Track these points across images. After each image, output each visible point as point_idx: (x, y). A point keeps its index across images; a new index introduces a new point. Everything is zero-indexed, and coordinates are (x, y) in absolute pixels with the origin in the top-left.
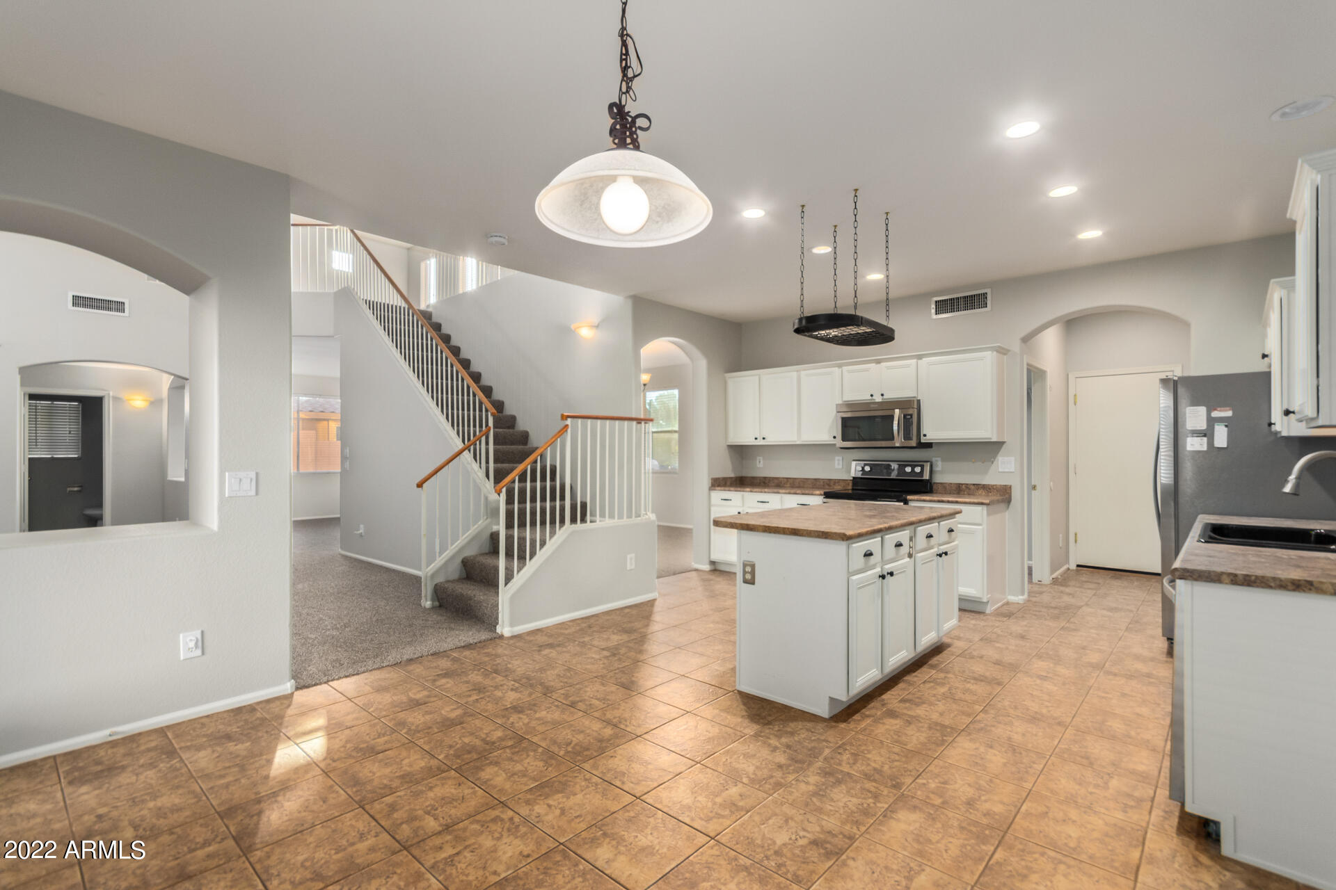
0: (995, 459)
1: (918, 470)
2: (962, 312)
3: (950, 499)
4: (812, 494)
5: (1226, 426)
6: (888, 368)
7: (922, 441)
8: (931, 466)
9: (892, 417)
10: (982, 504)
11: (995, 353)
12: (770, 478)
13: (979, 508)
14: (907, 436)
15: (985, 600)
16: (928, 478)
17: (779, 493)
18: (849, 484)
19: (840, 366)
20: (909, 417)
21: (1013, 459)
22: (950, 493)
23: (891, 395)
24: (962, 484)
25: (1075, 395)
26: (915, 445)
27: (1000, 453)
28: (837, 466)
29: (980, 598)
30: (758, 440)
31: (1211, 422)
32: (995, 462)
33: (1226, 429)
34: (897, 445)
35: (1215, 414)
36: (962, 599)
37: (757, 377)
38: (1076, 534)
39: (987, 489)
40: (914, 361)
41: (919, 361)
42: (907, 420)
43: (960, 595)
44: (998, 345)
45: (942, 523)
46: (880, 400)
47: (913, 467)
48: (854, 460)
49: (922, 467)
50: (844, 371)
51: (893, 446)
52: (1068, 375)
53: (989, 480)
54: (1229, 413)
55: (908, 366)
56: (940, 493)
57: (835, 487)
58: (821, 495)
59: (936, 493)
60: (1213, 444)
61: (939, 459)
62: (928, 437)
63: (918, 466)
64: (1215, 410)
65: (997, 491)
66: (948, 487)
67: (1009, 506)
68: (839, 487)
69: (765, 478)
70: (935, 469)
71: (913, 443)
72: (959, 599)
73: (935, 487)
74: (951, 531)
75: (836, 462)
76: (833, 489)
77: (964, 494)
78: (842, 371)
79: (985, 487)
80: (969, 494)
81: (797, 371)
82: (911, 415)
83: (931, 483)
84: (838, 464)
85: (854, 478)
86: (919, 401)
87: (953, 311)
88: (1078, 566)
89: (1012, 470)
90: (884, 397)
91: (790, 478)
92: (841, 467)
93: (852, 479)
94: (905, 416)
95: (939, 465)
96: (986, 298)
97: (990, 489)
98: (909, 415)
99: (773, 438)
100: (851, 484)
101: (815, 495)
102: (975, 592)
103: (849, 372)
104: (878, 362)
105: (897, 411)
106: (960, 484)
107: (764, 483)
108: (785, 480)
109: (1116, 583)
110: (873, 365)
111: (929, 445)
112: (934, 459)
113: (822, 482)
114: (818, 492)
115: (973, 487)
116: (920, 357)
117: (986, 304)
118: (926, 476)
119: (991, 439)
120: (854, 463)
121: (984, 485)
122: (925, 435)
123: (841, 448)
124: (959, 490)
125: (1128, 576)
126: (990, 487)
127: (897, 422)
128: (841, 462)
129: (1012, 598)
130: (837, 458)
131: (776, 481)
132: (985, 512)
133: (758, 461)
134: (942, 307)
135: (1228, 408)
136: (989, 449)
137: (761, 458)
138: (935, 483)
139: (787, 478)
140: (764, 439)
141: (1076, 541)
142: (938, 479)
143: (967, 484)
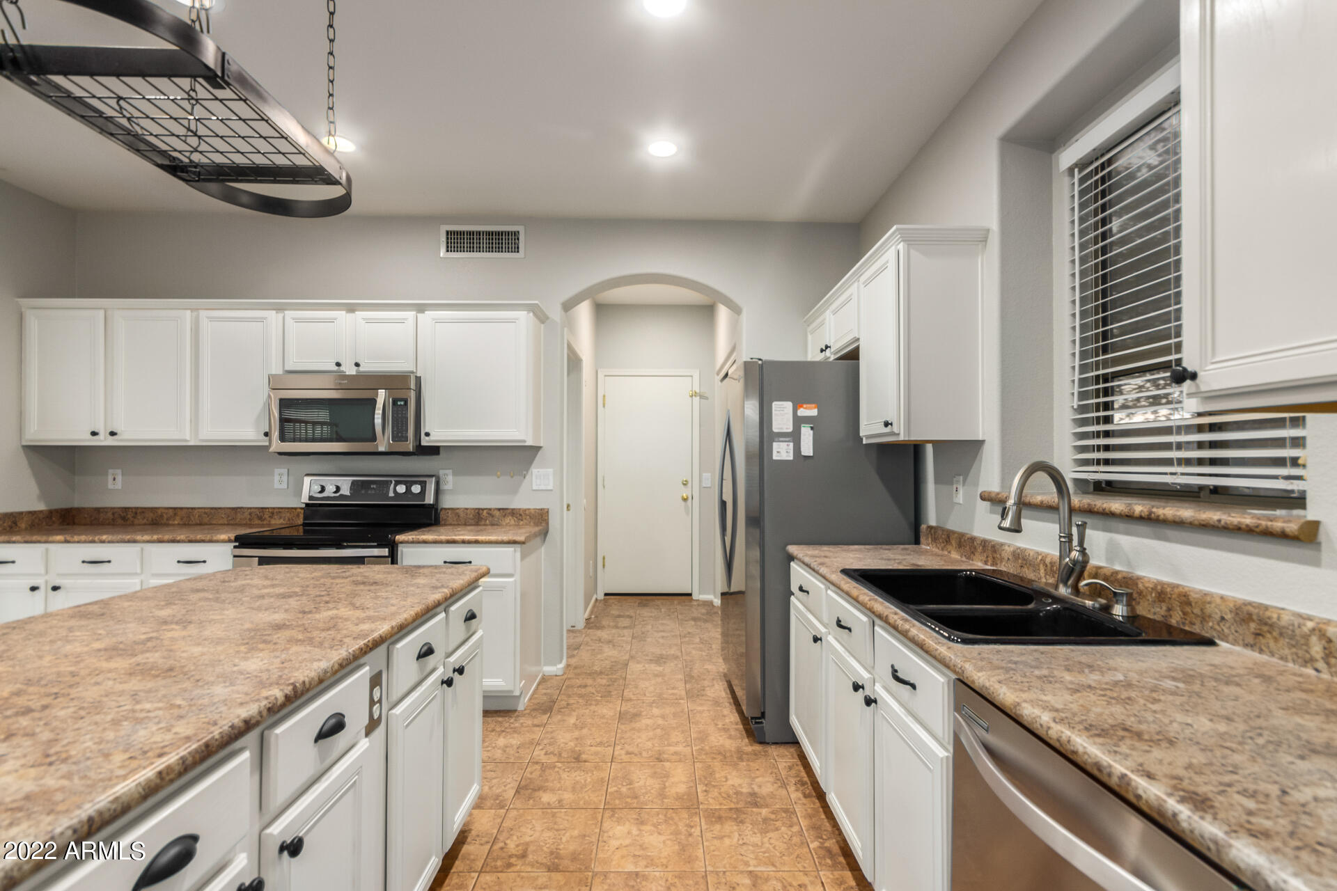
0: (527, 471)
1: (416, 489)
2: (485, 253)
3: (467, 538)
4: (211, 541)
5: (812, 428)
6: (368, 321)
7: (424, 443)
8: (438, 484)
9: (373, 402)
10: (515, 542)
11: (531, 314)
12: (137, 508)
13: (509, 550)
14: (399, 434)
15: (517, 693)
16: (432, 502)
17: (135, 541)
18: (298, 515)
19: (280, 309)
20: (402, 403)
21: (551, 470)
22: (465, 525)
23: (371, 365)
24: (483, 510)
25: (604, 396)
26: (411, 448)
27: (535, 462)
28: (277, 485)
29: (512, 692)
30: (101, 436)
31: (798, 421)
32: (527, 477)
33: (812, 432)
34: (382, 449)
35: (802, 412)
36: (487, 697)
37: (102, 313)
38: (604, 558)
39: (517, 515)
40: (410, 315)
41: (419, 315)
42: (399, 407)
43: (484, 692)
44: (536, 302)
45: (453, 608)
46: (354, 373)
47: (409, 485)
48: (308, 475)
49: (423, 485)
50: (288, 319)
51: (375, 451)
52: (597, 372)
53: (521, 501)
54: (813, 412)
55: (402, 321)
56: (451, 525)
57: (273, 522)
58: (230, 541)
59: (445, 525)
60: (800, 452)
61: (450, 472)
62: (432, 438)
63: (416, 483)
64: (801, 407)
65: (530, 517)
66: (462, 515)
67: (544, 540)
68: (282, 521)
69: (126, 509)
70: (443, 487)
71: (410, 446)
72: (484, 697)
73: (442, 515)
74: (471, 617)
75: (277, 478)
76: (269, 525)
77: (485, 525)
78: (284, 318)
79: (513, 513)
80: (492, 525)
81: (192, 310)
82: (406, 402)
83: (437, 509)
84: (281, 482)
85: (307, 505)
86: (418, 379)
87: (471, 249)
88: (606, 595)
89: (550, 487)
90: (361, 369)
91: (181, 509)
92: (285, 486)
93: (304, 506)
94: (395, 402)
95: (449, 481)
96: (518, 239)
97: (521, 515)
98: (401, 400)
99: (135, 432)
100: (302, 516)
101: (217, 541)
102: (503, 683)
103: (297, 320)
104: (351, 309)
105: (382, 394)
106: (479, 509)
107: (124, 519)
108: (171, 512)
109: (646, 612)
110: (341, 314)
111: (434, 451)
112: (441, 473)
113: (247, 514)
114: (223, 537)
115: (497, 513)
116: (421, 308)
117: (518, 248)
118: (430, 499)
119: (525, 441)
120: (307, 480)
121: (513, 509)
122: (427, 434)
123: (280, 454)
124: (479, 518)
125: (653, 600)
126: (521, 512)
127: (381, 412)
128: (285, 478)
129: (550, 669)
130: (277, 471)
131: (150, 515)
132: (518, 555)
133: (110, 478)
134: (459, 241)
135: (813, 405)
136: (522, 455)
137: (119, 471)
138: (442, 509)
139: (175, 509)
140: (113, 434)
141: (604, 566)
142: (448, 502)
143: (490, 509)
